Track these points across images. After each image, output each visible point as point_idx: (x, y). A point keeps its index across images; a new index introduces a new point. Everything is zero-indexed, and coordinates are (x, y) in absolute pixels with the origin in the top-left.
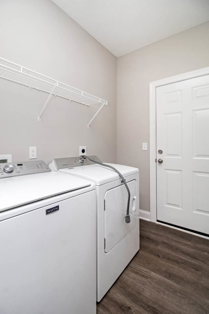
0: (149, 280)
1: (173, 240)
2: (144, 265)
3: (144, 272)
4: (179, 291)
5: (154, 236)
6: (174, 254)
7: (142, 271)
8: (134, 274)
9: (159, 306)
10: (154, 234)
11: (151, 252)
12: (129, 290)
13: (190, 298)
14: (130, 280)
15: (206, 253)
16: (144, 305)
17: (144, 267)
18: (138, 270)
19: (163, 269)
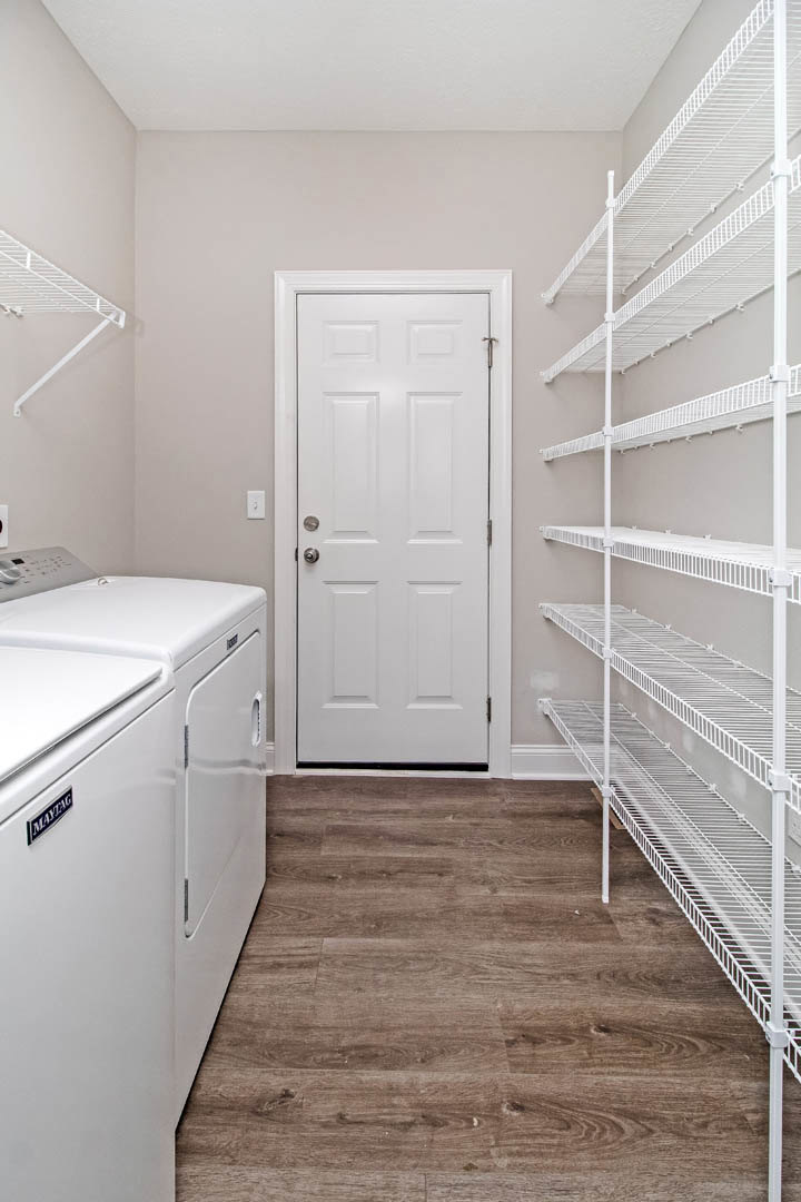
0: (322, 970)
1: (360, 812)
2: (294, 929)
3: (301, 952)
4: (413, 955)
5: (301, 820)
6: (370, 854)
7: (294, 952)
8: (269, 977)
9: (375, 1030)
10: (298, 812)
11: (306, 876)
12: (268, 1035)
13: (444, 960)
14: (262, 1004)
15: (450, 819)
16: (327, 1056)
17: (297, 936)
18: (279, 956)
19: (355, 913)
